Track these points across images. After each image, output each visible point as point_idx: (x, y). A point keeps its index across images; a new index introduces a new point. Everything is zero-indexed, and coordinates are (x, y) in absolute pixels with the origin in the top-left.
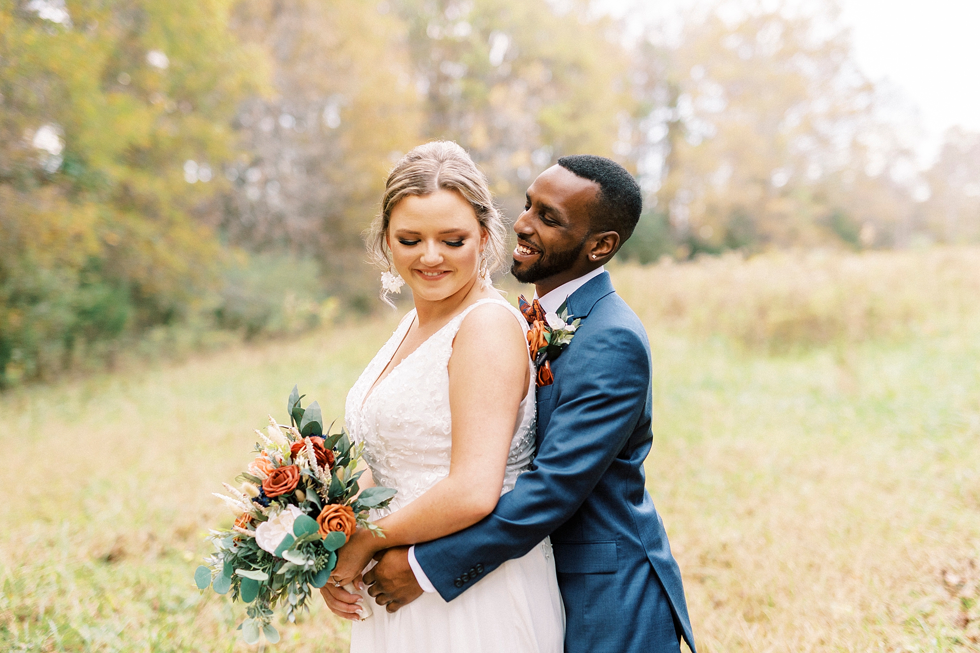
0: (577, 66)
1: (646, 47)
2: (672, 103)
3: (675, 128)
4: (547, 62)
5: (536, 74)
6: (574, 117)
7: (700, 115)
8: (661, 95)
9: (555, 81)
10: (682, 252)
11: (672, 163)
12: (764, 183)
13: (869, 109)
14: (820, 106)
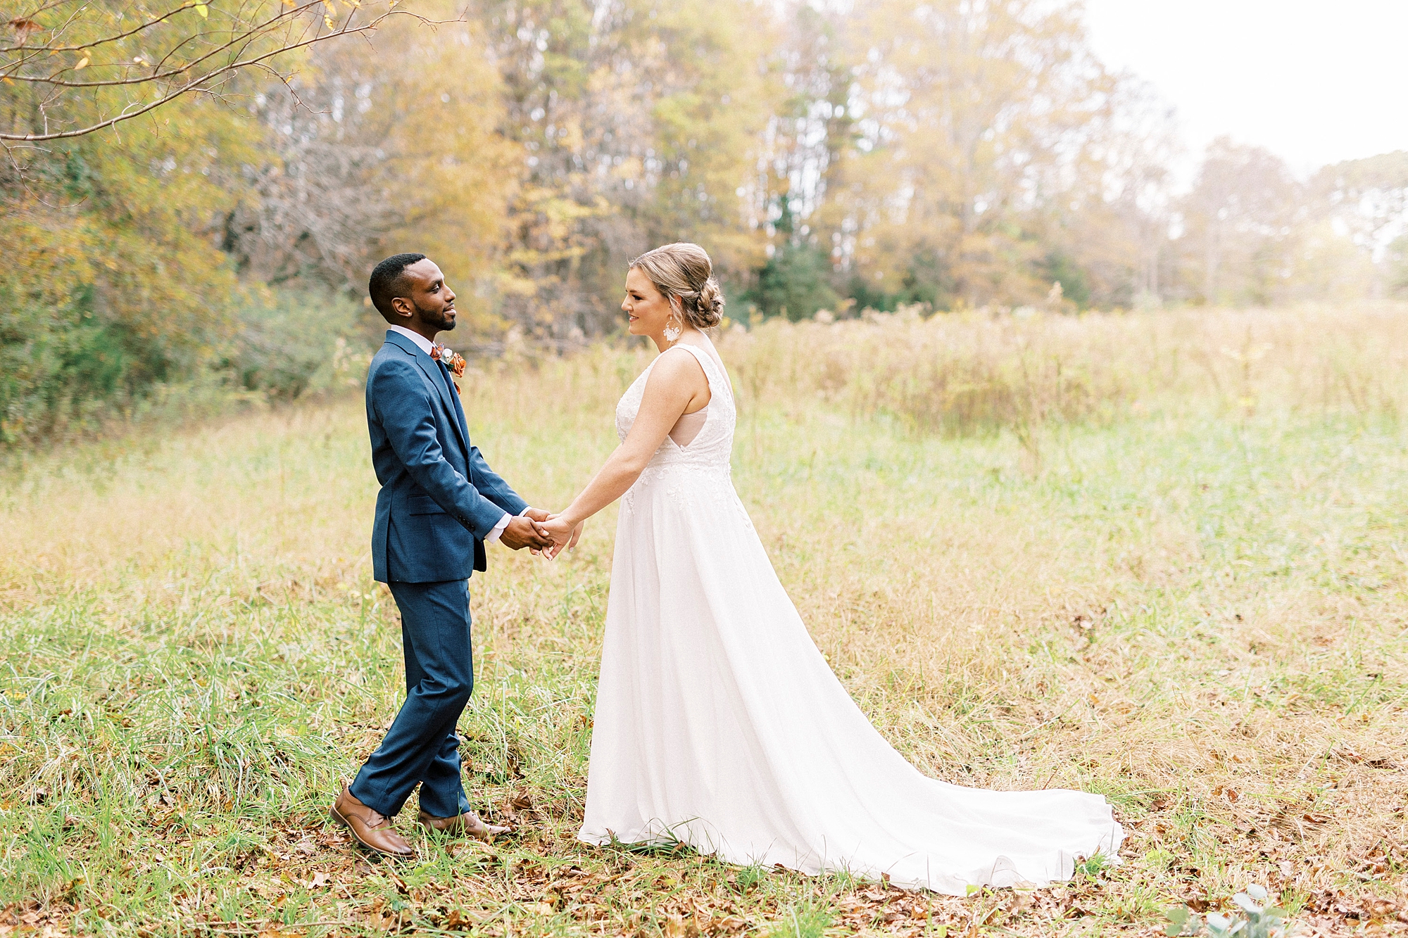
0: (709, 43)
1: (803, 15)
2: (837, 97)
3: (840, 129)
4: (666, 34)
5: (653, 50)
6: (704, 112)
7: (874, 113)
8: (823, 84)
9: (674, 60)
10: (846, 303)
11: (832, 180)
12: (960, 212)
13: (1107, 113)
14: (1040, 105)
